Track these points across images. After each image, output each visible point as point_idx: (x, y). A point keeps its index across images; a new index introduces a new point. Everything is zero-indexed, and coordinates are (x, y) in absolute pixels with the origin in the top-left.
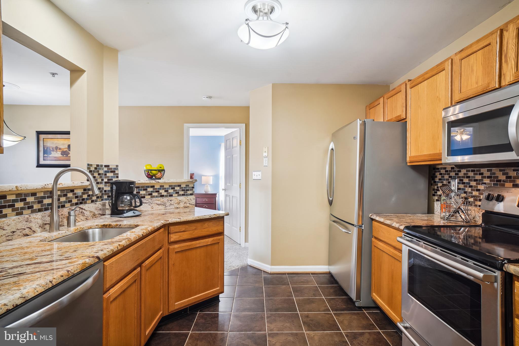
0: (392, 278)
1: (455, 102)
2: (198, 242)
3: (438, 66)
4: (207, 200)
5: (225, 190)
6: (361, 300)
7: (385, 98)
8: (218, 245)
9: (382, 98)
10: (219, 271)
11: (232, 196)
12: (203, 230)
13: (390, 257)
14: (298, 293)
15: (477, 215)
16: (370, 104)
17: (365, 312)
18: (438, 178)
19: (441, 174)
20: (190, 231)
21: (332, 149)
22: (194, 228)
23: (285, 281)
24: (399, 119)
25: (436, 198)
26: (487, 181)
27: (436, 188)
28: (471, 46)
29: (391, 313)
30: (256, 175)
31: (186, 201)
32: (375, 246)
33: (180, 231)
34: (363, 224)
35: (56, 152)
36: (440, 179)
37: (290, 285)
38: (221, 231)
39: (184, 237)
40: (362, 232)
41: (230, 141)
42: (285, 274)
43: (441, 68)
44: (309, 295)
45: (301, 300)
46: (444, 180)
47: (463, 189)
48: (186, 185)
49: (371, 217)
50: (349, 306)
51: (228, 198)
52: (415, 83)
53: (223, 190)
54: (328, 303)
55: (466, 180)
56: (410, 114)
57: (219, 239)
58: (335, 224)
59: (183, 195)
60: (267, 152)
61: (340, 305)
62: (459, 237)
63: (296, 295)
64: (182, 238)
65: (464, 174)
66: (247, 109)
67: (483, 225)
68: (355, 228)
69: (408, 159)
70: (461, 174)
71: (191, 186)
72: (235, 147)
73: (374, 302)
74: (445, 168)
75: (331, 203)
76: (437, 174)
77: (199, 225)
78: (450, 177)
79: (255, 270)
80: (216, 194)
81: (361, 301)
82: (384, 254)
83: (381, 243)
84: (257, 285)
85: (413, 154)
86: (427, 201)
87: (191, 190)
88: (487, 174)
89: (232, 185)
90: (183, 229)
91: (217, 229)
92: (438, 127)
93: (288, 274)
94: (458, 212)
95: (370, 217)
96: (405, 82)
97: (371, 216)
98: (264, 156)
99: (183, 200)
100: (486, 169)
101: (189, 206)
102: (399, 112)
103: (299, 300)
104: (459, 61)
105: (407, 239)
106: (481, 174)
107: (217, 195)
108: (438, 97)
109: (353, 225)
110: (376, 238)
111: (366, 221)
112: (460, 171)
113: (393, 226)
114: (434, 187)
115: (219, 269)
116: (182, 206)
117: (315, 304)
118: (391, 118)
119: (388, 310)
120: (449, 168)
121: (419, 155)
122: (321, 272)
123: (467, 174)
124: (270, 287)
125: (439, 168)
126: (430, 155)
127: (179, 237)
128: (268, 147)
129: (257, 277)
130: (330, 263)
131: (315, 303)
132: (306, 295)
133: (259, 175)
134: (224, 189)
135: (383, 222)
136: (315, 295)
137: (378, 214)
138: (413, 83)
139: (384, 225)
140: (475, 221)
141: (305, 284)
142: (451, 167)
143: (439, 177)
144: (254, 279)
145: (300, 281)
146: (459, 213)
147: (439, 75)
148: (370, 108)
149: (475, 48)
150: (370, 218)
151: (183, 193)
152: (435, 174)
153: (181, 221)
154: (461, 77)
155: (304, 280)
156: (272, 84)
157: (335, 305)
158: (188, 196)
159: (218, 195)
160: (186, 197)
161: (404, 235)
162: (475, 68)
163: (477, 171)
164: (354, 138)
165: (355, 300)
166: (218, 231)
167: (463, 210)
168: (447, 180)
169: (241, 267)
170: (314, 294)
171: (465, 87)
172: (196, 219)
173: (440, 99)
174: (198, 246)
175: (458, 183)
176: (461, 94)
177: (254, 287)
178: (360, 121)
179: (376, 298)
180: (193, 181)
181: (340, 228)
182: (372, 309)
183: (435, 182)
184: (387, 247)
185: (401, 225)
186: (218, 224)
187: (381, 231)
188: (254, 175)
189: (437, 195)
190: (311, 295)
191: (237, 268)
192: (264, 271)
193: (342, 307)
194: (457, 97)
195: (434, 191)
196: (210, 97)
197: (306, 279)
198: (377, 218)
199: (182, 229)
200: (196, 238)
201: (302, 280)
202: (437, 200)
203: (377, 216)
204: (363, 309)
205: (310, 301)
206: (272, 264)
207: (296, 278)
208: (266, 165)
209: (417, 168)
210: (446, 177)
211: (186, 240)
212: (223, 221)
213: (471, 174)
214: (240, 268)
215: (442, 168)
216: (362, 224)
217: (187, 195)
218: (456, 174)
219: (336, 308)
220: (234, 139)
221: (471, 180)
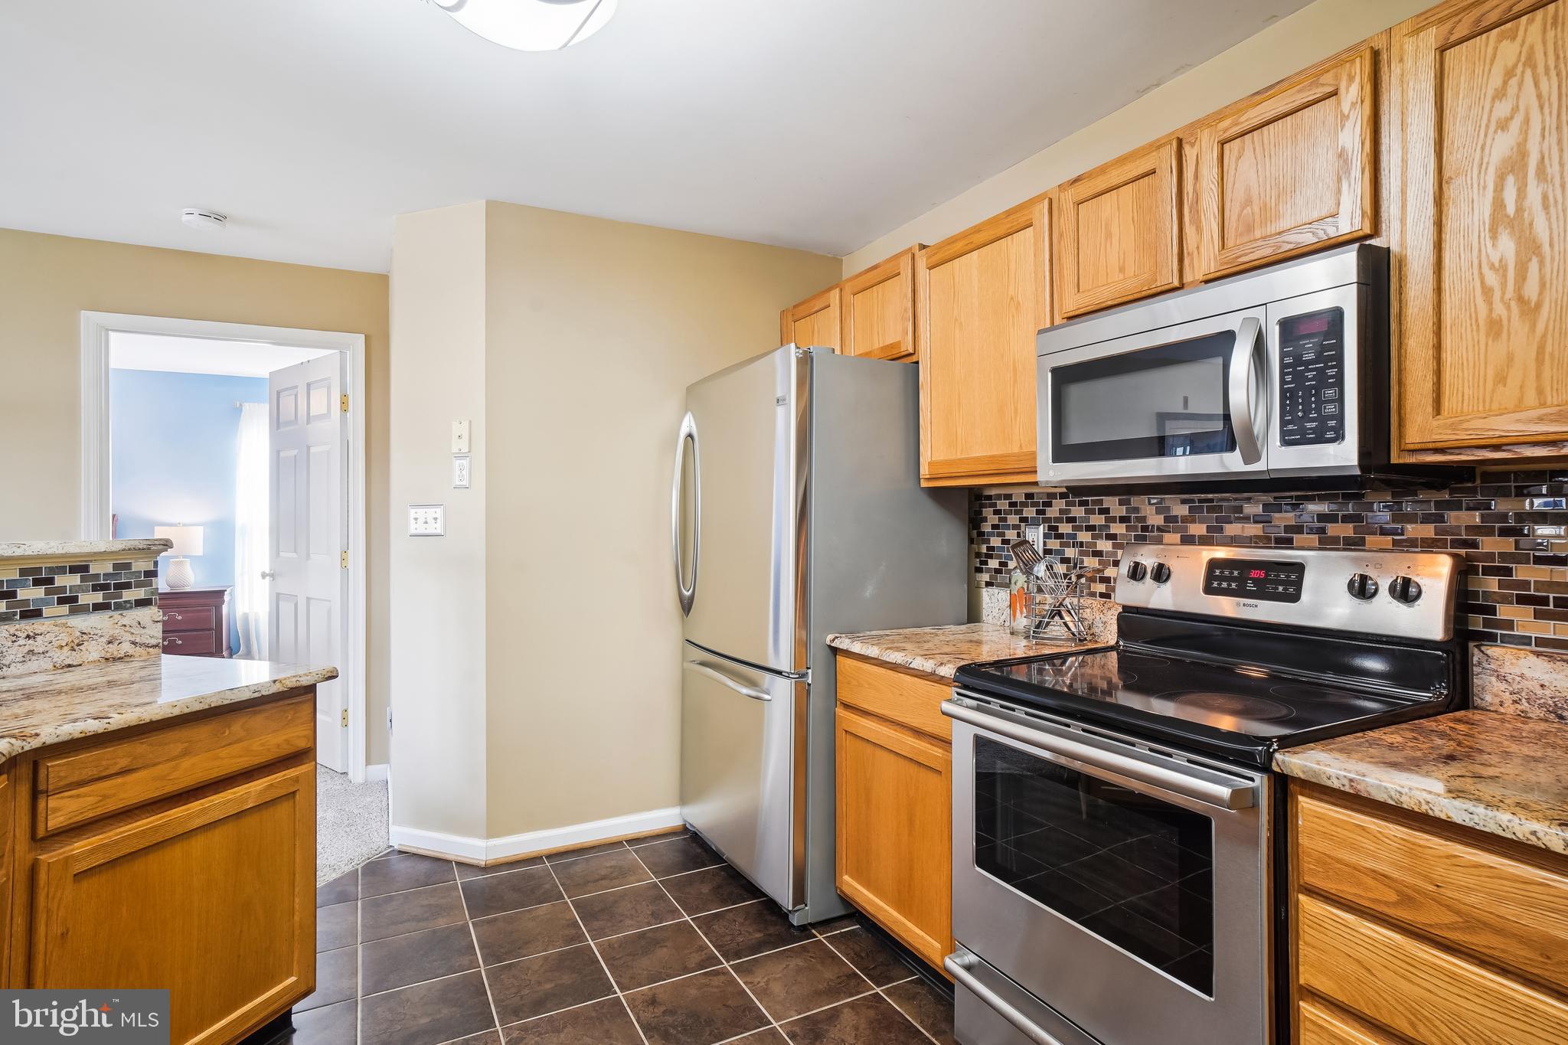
0: (911, 822)
1: (1066, 315)
2: (195, 806)
3: (1009, 213)
4: (180, 618)
5: (272, 576)
6: (808, 905)
7: (848, 289)
8: (291, 803)
9: (837, 290)
10: (297, 906)
11: (308, 599)
12: (224, 753)
13: (901, 761)
14: (601, 923)
15: (1098, 618)
16: (795, 307)
17: (820, 937)
18: (989, 524)
19: (997, 512)
20: (155, 765)
21: (690, 436)
22: (179, 748)
23: (545, 886)
24: (895, 353)
25: (985, 577)
26: (1118, 529)
27: (984, 549)
28: (1103, 170)
29: (908, 930)
30: (421, 520)
31: (118, 631)
32: (846, 731)
33: (104, 774)
34: (810, 668)
36: (994, 527)
37: (566, 897)
38: (302, 744)
39: (122, 796)
40: (808, 692)
41: (296, 396)
42: (538, 861)
43: (1022, 220)
44: (639, 919)
45: (616, 946)
46: (1008, 527)
47: (1058, 552)
48: (116, 566)
49: (833, 645)
50: (772, 930)
51: (286, 608)
52: (945, 254)
53: (264, 576)
54: (706, 935)
55: (1065, 528)
56: (928, 341)
57: (296, 780)
58: (709, 671)
59: (98, 607)
60: (466, 436)
61: (743, 932)
62: (1063, 681)
63: (595, 930)
64: (112, 805)
65: (1061, 511)
66: (380, 283)
67: (1121, 643)
68: (787, 682)
69: (924, 471)
70: (1053, 512)
71: (140, 565)
72: (320, 417)
73: (845, 901)
74: (1008, 497)
75: (687, 605)
76: (988, 512)
77: (201, 733)
78: (1024, 520)
79: (423, 867)
80: (221, 593)
81: (806, 906)
82: (879, 753)
83: (867, 721)
84: (442, 923)
85: (940, 456)
86: (966, 586)
87: (139, 585)
88: (1120, 511)
89: (308, 557)
90: (123, 763)
91: (287, 741)
92: (1015, 381)
93: (551, 856)
94: (1059, 614)
95: (829, 643)
96: (911, 249)
97: (834, 640)
98: (455, 450)
99: (96, 632)
100: (1117, 499)
101: (131, 652)
102: (894, 333)
103: (610, 945)
104: (1072, 206)
105: (969, 705)
106: (1104, 511)
107: (226, 598)
108: (1012, 298)
109: (779, 673)
110: (847, 706)
111: (817, 656)
112: (1049, 505)
113: (914, 669)
114: (979, 548)
115: (297, 900)
116: (95, 655)
117: (665, 949)
118: (867, 351)
119: (896, 921)
120: (1019, 495)
121: (959, 459)
122: (656, 832)
123: (1068, 511)
124: (495, 920)
125: (991, 496)
126: (992, 459)
127: (101, 801)
128: (470, 422)
129: (435, 890)
130: (684, 799)
131: (665, 946)
132: (629, 922)
133: (436, 519)
134: (267, 572)
135: (876, 656)
136: (657, 916)
137: (852, 633)
138: (936, 253)
139: (876, 665)
140: (1093, 634)
141: (616, 882)
142: (1026, 494)
143: (993, 519)
144: (426, 902)
145: (597, 877)
146: (1062, 618)
147: (1015, 240)
148: (795, 318)
149: (1115, 177)
150: (830, 646)
151: (98, 597)
152: (982, 511)
153: (111, 728)
154: (1078, 249)
155: (611, 867)
156: (488, 202)
157: (729, 938)
158: (125, 613)
159: (231, 594)
160: (116, 614)
161: (958, 694)
162: (1115, 230)
163: (1095, 502)
164: (778, 400)
165: (791, 908)
166: (292, 745)
167: (1070, 607)
168: (1015, 527)
169: (362, 865)
170: (653, 914)
171: (1091, 278)
172: (186, 711)
173: (1019, 303)
174: (197, 823)
175: (1046, 536)
176: (1078, 294)
177: (434, 932)
178: (797, 350)
179: (856, 889)
180: (153, 548)
181: (730, 683)
182: (837, 924)
183: (981, 534)
184: (892, 732)
185: (942, 664)
186: (290, 718)
187: (869, 684)
188: (416, 519)
189: (988, 570)
190: (646, 921)
191: (348, 869)
192: (458, 864)
193: (751, 937)
194: (1072, 303)
195: (978, 560)
196: (220, 218)
197: (613, 863)
198: (857, 648)
199: (116, 764)
200: (188, 792)
201: (603, 872)
202: (989, 584)
203: (853, 640)
204: (814, 931)
205: (646, 943)
206: (491, 834)
207: (578, 869)
208: (465, 483)
209: (941, 496)
210: (1013, 519)
211: (136, 808)
212: (312, 705)
213: (1078, 512)
214: (359, 867)
215: (999, 497)
216: (808, 668)
217: (119, 607)
218: (1039, 512)
219: (734, 945)
220: (312, 387)
221: (1079, 528)
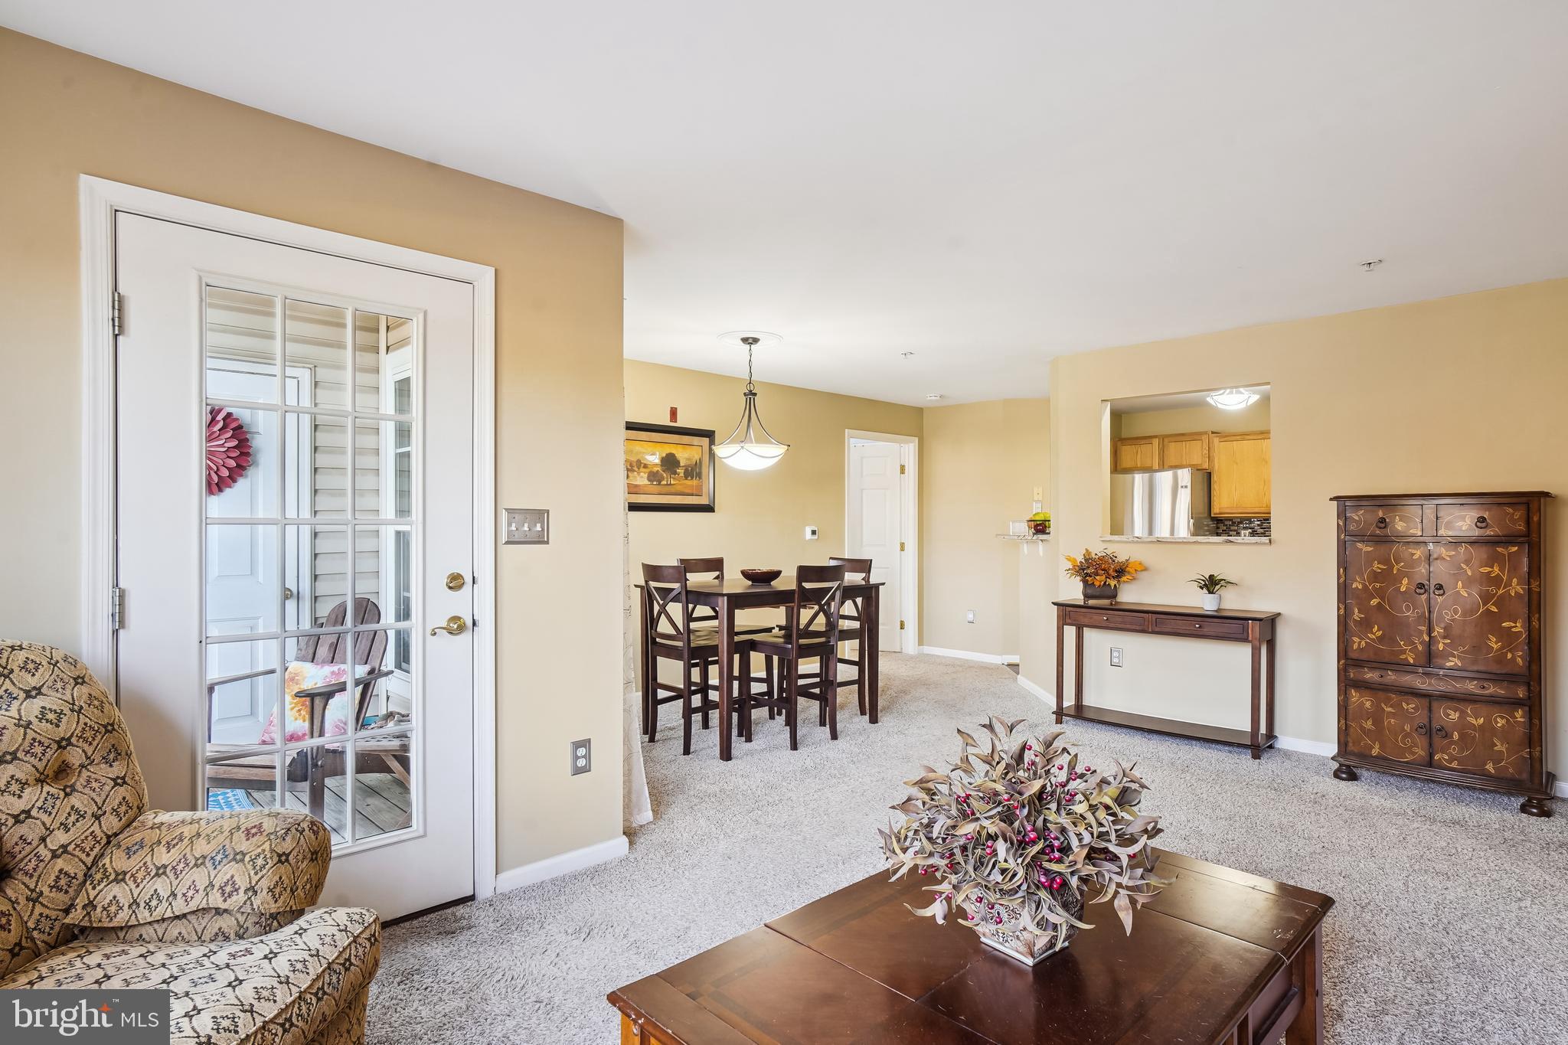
35: (639, 473)
